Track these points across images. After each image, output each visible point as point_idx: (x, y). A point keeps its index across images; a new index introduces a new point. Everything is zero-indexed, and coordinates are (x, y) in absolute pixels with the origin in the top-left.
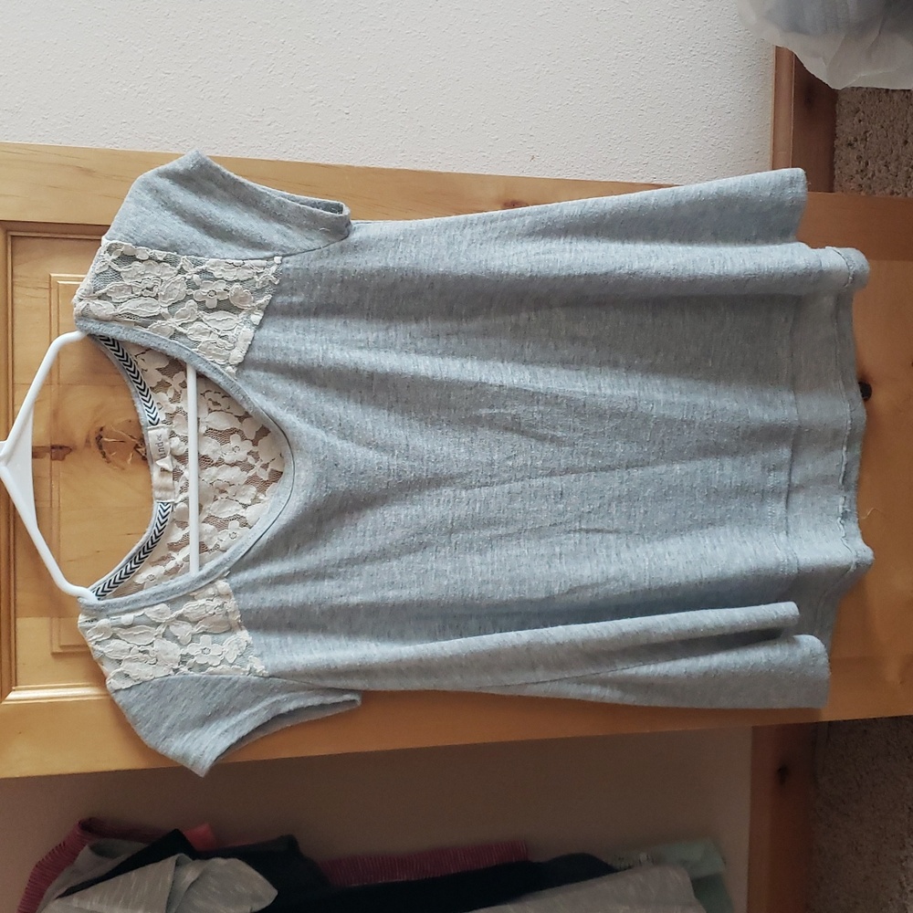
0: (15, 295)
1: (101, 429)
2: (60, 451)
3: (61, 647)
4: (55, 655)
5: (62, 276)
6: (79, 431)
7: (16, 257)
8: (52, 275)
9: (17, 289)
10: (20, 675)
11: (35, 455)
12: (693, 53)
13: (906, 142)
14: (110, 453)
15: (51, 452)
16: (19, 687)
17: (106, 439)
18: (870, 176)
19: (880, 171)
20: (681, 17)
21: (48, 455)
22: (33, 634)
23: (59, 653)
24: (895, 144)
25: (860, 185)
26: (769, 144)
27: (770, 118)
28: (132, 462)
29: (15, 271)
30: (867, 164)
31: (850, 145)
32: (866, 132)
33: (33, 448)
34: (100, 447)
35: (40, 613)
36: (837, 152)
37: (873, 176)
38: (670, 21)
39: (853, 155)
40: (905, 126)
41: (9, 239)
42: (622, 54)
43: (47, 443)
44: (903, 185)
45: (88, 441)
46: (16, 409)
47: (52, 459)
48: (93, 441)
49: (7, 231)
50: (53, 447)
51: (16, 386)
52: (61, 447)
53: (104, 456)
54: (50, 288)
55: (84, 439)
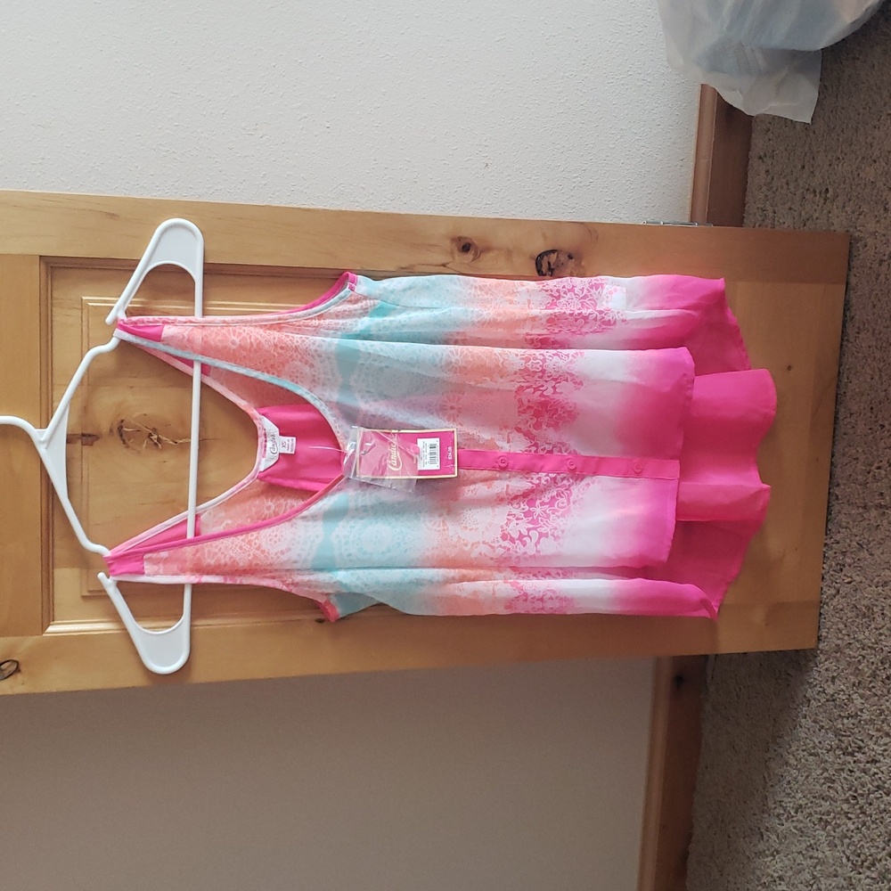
0: (54, 314)
1: (122, 421)
2: (89, 439)
3: (90, 591)
4: (84, 597)
5: (92, 299)
6: (104, 422)
7: (56, 283)
8: (84, 298)
9: (54, 309)
10: (56, 614)
11: (68, 441)
12: (630, 73)
13: (803, 167)
14: (129, 440)
15: (81, 439)
16: (55, 622)
17: (126, 429)
18: (774, 189)
19: (782, 188)
20: (620, 41)
21: (80, 441)
22: (67, 580)
23: (86, 597)
24: (795, 167)
25: (766, 196)
26: (693, 152)
27: (694, 129)
28: (146, 447)
29: (55, 295)
30: (773, 179)
31: (760, 158)
32: (773, 151)
33: (68, 435)
34: (121, 436)
35: (72, 564)
36: (750, 162)
37: (777, 190)
38: (611, 44)
39: (763, 168)
40: (803, 154)
41: (50, 269)
42: (567, 74)
43: (79, 432)
44: (798, 204)
45: (111, 430)
46: (55, 405)
47: (83, 444)
48: (115, 430)
49: (47, 263)
50: (83, 435)
51: (55, 387)
52: (90, 435)
53: (124, 441)
54: (82, 309)
55: (108, 430)
